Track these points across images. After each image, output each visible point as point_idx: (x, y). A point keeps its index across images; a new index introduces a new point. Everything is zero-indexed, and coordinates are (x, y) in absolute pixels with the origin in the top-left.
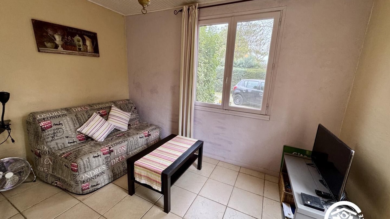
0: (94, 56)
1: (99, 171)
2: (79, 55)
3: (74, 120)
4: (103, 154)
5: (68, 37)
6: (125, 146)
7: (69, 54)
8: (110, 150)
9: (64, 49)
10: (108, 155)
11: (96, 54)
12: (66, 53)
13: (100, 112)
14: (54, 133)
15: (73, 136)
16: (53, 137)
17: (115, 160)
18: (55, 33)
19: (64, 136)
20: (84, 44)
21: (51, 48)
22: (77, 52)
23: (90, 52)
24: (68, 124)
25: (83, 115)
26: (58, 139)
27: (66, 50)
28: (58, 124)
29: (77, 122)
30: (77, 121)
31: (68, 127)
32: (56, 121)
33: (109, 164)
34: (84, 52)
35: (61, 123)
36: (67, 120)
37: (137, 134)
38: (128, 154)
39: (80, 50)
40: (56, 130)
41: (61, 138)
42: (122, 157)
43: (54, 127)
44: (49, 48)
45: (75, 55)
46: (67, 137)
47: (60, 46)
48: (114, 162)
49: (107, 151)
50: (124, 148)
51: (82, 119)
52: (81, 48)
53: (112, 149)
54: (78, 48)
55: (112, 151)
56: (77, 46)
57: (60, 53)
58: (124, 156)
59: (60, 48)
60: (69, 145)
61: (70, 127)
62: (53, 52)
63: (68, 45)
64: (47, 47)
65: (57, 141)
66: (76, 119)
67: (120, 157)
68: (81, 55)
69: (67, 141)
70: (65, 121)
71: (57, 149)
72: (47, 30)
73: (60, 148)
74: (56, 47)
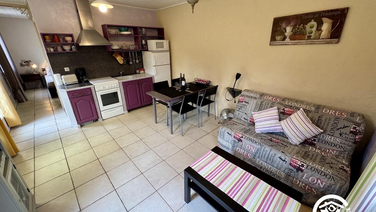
0: (328, 43)
1: (226, 144)
2: (306, 44)
3: (257, 104)
4: (234, 137)
5: (300, 25)
6: (255, 148)
7: (294, 44)
8: (240, 138)
9: (290, 40)
10: (237, 141)
11: (332, 40)
12: (291, 43)
13: (285, 110)
14: (241, 107)
15: (249, 115)
16: (239, 109)
17: (241, 150)
18: (288, 25)
19: (245, 112)
20: (319, 29)
21: (279, 41)
22: (305, 41)
23: (323, 39)
24: (252, 105)
25: (267, 104)
26: (241, 112)
27: (293, 40)
28: (247, 102)
29: (258, 108)
30: (259, 106)
31: (251, 107)
32: (247, 99)
33: (235, 148)
34: (315, 39)
35: (249, 102)
36: (253, 102)
37: (283, 152)
38: (255, 158)
39: (309, 37)
40: (243, 106)
41: (242, 112)
42: (248, 154)
43: (244, 103)
44: (278, 41)
45: (301, 44)
46: (246, 114)
47: (288, 37)
48: (238, 150)
49: (238, 137)
50: (253, 149)
51: (263, 107)
52: (311, 36)
53: (242, 139)
54: (308, 36)
55: (241, 141)
56: (308, 33)
57: (285, 44)
58: (249, 155)
59: (288, 40)
60: (243, 119)
61: (251, 108)
62: (280, 44)
63: (296, 34)
64: (276, 41)
65: (240, 112)
66: (260, 104)
67: (245, 152)
68: (308, 44)
69: (244, 116)
70: (252, 102)
71: (237, 117)
72: (281, 24)
73: (238, 118)
74: (284, 39)
